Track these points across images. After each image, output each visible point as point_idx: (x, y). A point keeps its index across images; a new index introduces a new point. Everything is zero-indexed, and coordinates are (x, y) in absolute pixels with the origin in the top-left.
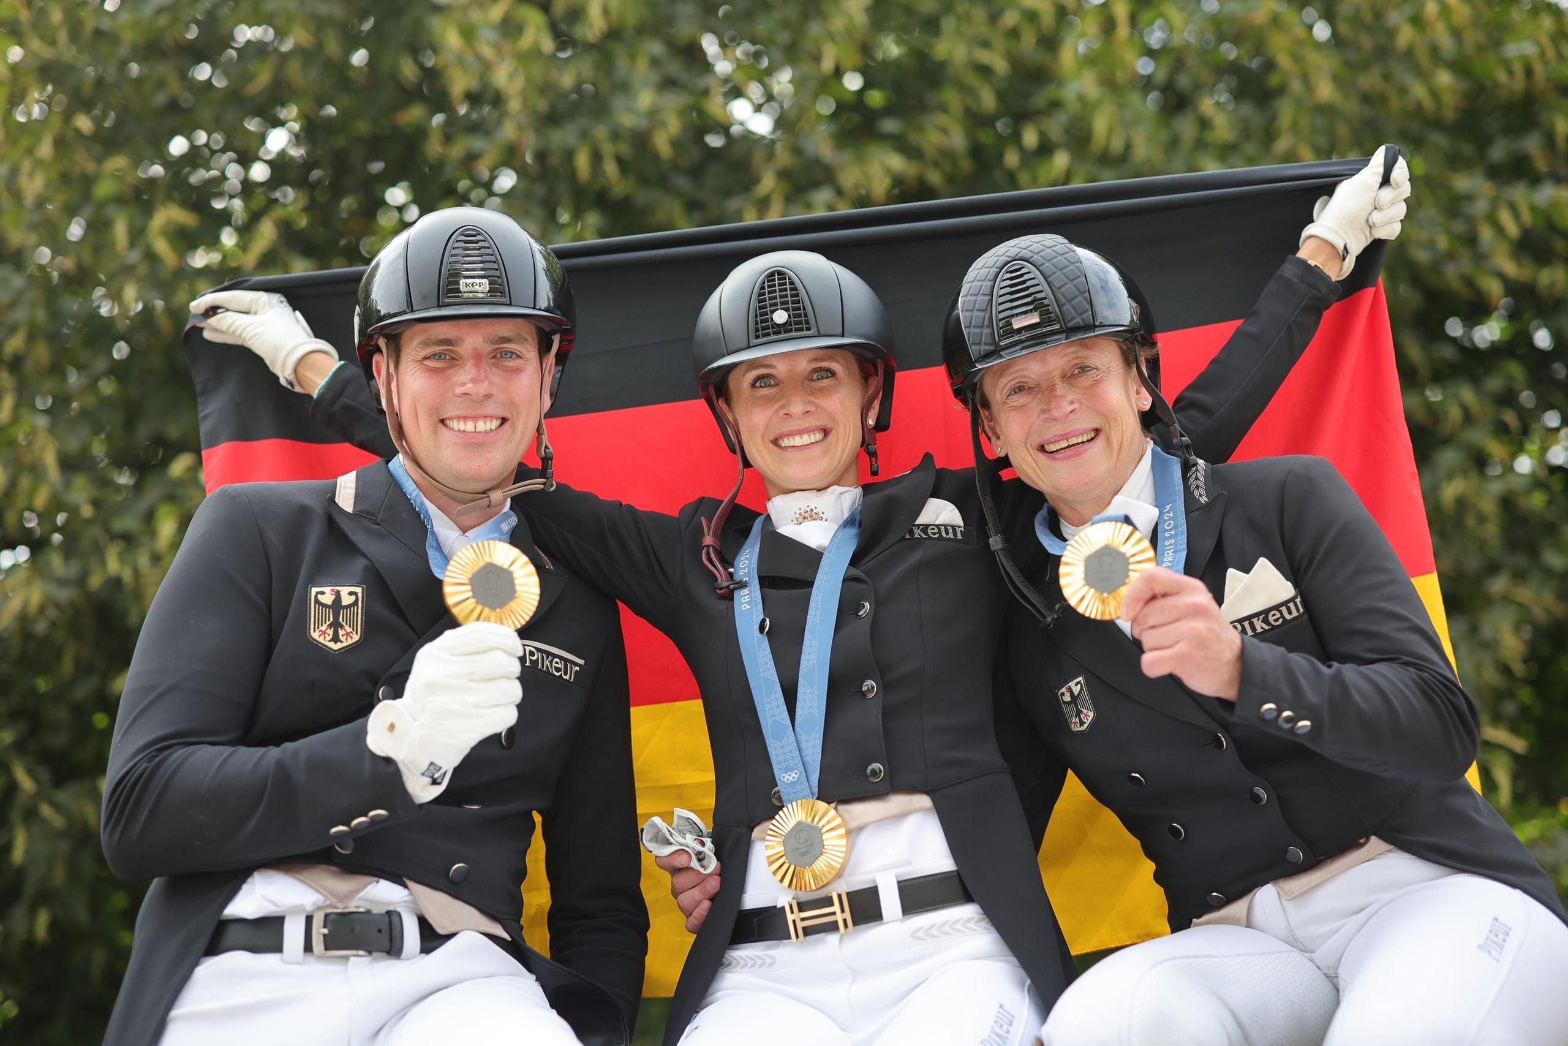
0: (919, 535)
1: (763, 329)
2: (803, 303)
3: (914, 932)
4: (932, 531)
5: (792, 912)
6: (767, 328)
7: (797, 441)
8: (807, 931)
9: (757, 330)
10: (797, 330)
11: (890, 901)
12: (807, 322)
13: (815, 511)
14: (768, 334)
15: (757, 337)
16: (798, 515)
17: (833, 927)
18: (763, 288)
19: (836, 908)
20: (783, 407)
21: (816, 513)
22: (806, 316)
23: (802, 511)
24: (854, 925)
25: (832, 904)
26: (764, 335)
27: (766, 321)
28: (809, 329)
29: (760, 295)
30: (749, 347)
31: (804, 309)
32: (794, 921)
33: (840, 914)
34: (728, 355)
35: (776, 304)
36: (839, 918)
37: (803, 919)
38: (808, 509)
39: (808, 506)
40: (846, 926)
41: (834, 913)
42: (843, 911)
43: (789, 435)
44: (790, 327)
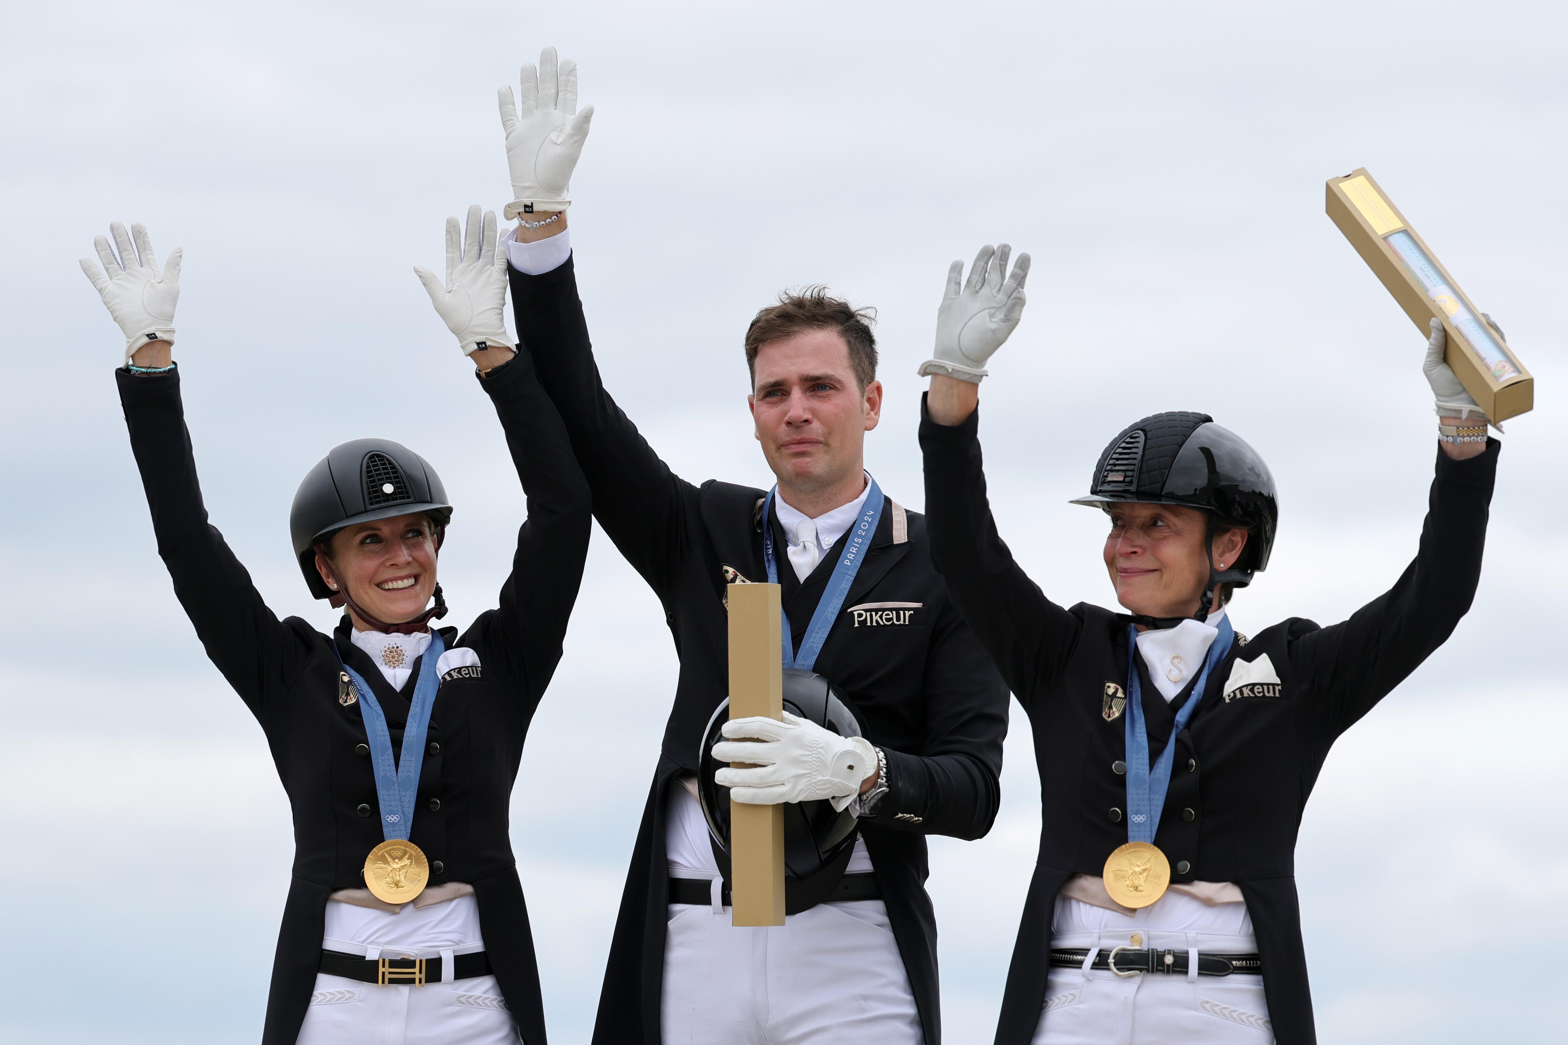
0: (457, 676)
1: (376, 497)
2: (402, 478)
3: (459, 997)
4: (464, 672)
5: (384, 966)
6: (378, 497)
7: (400, 584)
8: (392, 981)
9: (370, 499)
10: (401, 498)
11: (448, 969)
12: (407, 492)
13: (400, 648)
14: (379, 502)
15: (372, 504)
16: (386, 649)
17: (412, 981)
18: (368, 467)
19: (417, 970)
20: (389, 559)
21: (401, 650)
22: (405, 487)
23: (391, 646)
24: (426, 982)
25: (414, 967)
26: (377, 502)
27: (376, 492)
28: (409, 498)
29: (368, 472)
30: (366, 511)
31: (403, 483)
32: (383, 973)
33: (417, 973)
34: (347, 518)
35: (382, 479)
36: (417, 976)
37: (390, 973)
38: (395, 646)
39: (396, 644)
40: (420, 982)
41: (414, 973)
42: (420, 972)
43: (393, 580)
44: (395, 496)
